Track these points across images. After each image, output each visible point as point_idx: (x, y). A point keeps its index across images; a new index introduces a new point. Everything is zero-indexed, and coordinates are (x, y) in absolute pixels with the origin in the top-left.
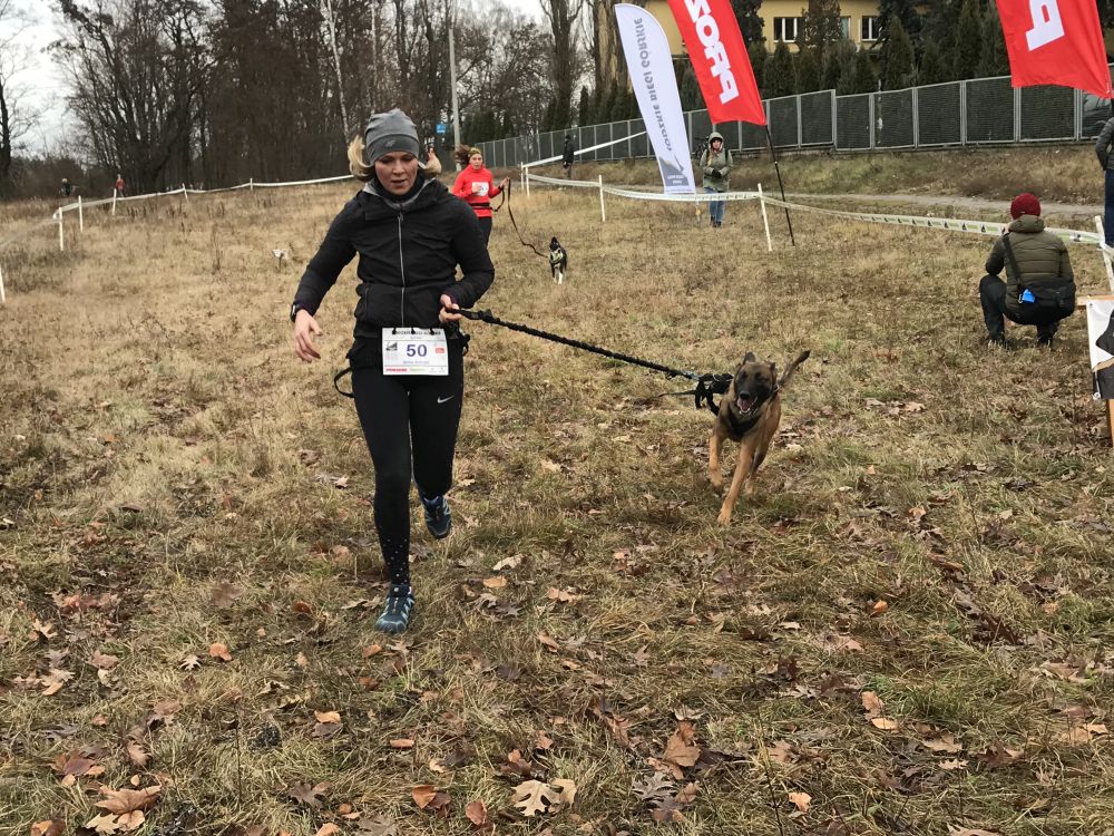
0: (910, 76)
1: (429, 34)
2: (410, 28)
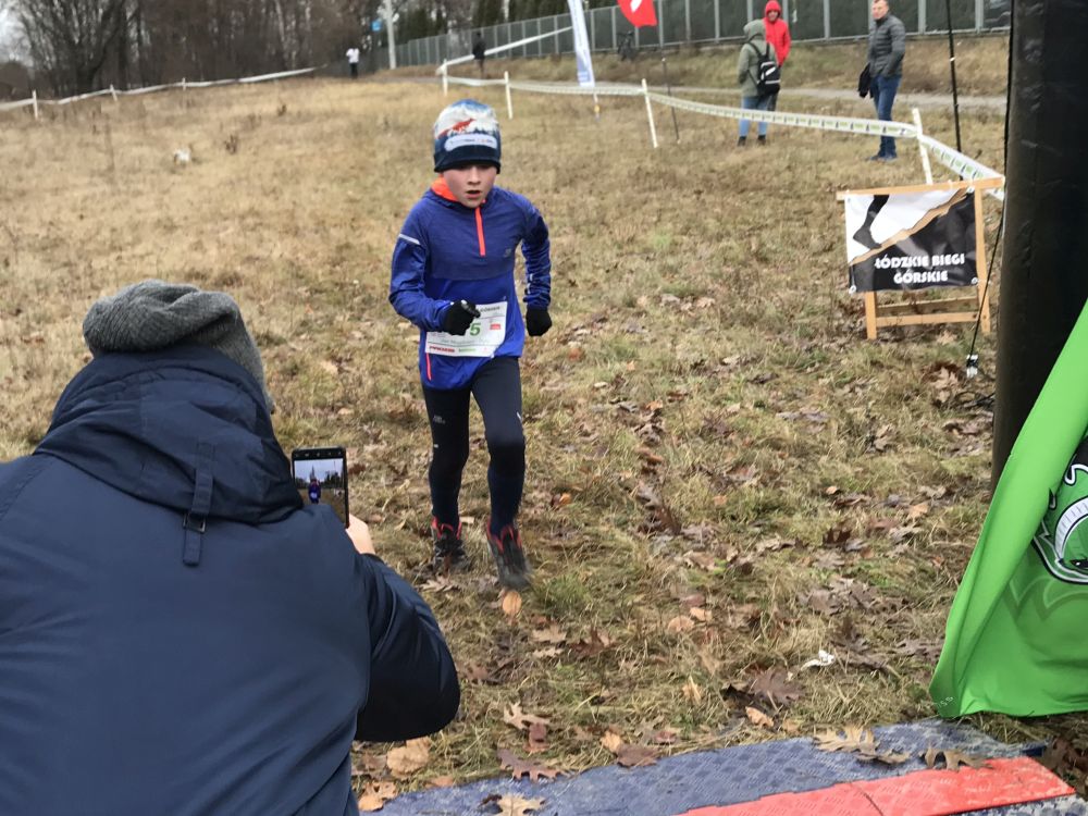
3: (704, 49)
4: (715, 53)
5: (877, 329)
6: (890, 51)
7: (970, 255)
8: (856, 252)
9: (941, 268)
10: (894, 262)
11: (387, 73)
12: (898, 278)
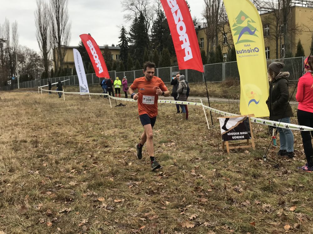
0: (133, 68)
1: (10, 55)
5: (230, 150)
7: (248, 132)
8: (223, 131)
9: (242, 135)
10: (232, 134)
11: (17, 90)
12: (233, 138)
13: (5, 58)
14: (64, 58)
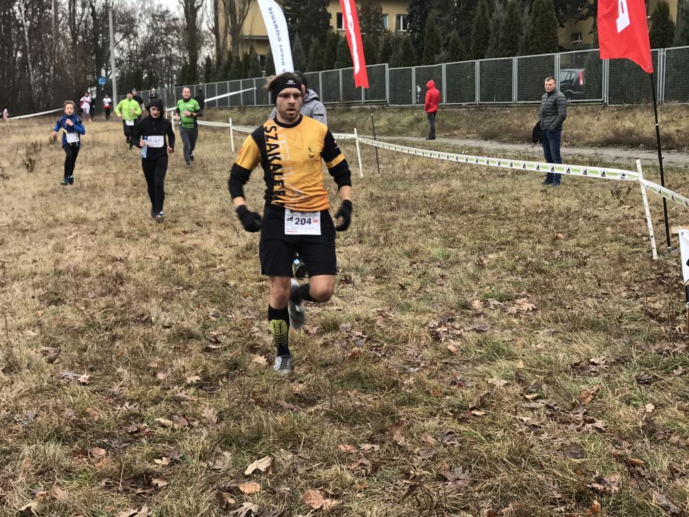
0: (441, 56)
1: (94, 14)
2: (79, 10)
3: (353, 107)
4: (361, 110)
6: (556, 114)
13: (79, 24)
14: (241, 25)
